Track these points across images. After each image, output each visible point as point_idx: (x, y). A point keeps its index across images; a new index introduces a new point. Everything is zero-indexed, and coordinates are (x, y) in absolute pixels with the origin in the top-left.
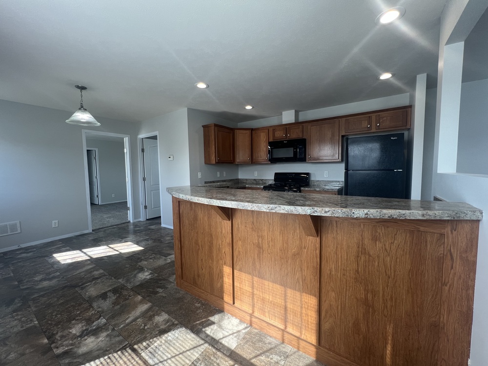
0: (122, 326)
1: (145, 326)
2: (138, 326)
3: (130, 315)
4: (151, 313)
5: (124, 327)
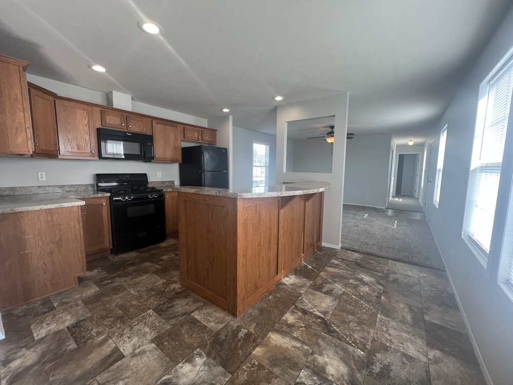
0: (306, 347)
1: (301, 327)
2: (302, 333)
3: (290, 346)
4: (285, 328)
5: (306, 344)
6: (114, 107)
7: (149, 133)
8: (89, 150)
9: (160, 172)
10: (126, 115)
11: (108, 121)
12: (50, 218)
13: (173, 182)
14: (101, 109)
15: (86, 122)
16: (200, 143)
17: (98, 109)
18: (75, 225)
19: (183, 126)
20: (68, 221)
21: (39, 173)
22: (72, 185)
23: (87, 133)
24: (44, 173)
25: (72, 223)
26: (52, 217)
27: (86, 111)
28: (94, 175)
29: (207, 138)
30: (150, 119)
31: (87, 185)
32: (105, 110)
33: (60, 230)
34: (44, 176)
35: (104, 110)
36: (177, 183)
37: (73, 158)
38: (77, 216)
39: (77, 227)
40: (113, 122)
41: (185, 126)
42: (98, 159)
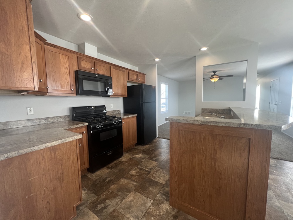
6: (85, 54)
7: (109, 75)
8: (69, 89)
9: (112, 104)
10: (95, 61)
11: (82, 65)
12: (53, 155)
13: (119, 111)
14: (77, 56)
15: (67, 65)
16: (137, 83)
17: (75, 56)
18: (74, 158)
19: (128, 71)
20: (68, 155)
21: (28, 109)
22: (54, 117)
23: (68, 75)
24: (32, 108)
25: (72, 156)
26: (55, 153)
27: (68, 57)
28: (70, 108)
29: (141, 80)
30: (109, 65)
31: (65, 116)
32: (81, 56)
33: (62, 165)
34: (32, 111)
35: (79, 56)
36: (122, 111)
37: (58, 95)
38: (75, 148)
39: (76, 159)
40: (86, 66)
41: (129, 71)
42: (76, 95)
